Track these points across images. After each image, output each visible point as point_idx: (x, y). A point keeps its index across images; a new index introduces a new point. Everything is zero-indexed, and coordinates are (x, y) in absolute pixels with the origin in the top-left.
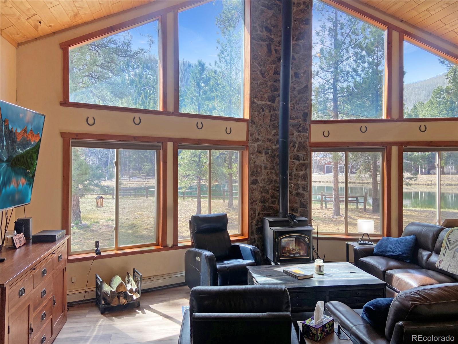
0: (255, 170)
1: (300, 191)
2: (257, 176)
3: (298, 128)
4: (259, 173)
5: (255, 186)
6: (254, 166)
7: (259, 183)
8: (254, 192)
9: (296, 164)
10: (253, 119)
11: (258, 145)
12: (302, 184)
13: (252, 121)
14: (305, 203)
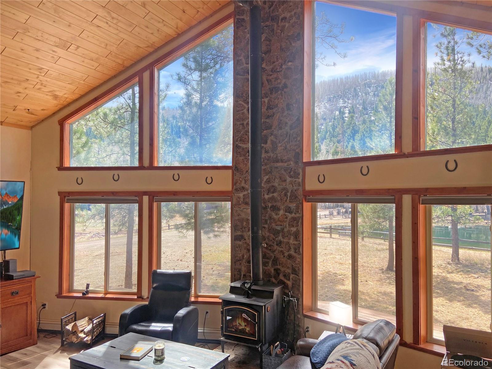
0: (239, 223)
1: (292, 252)
2: (243, 230)
3: (290, 173)
4: (245, 228)
5: (238, 243)
6: (238, 219)
7: (245, 240)
8: (237, 249)
9: (289, 218)
10: (237, 166)
11: (244, 195)
12: (294, 244)
13: (236, 167)
14: (297, 269)
